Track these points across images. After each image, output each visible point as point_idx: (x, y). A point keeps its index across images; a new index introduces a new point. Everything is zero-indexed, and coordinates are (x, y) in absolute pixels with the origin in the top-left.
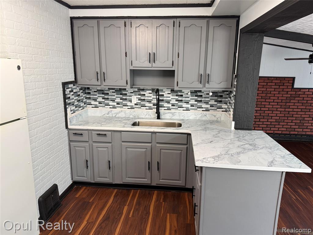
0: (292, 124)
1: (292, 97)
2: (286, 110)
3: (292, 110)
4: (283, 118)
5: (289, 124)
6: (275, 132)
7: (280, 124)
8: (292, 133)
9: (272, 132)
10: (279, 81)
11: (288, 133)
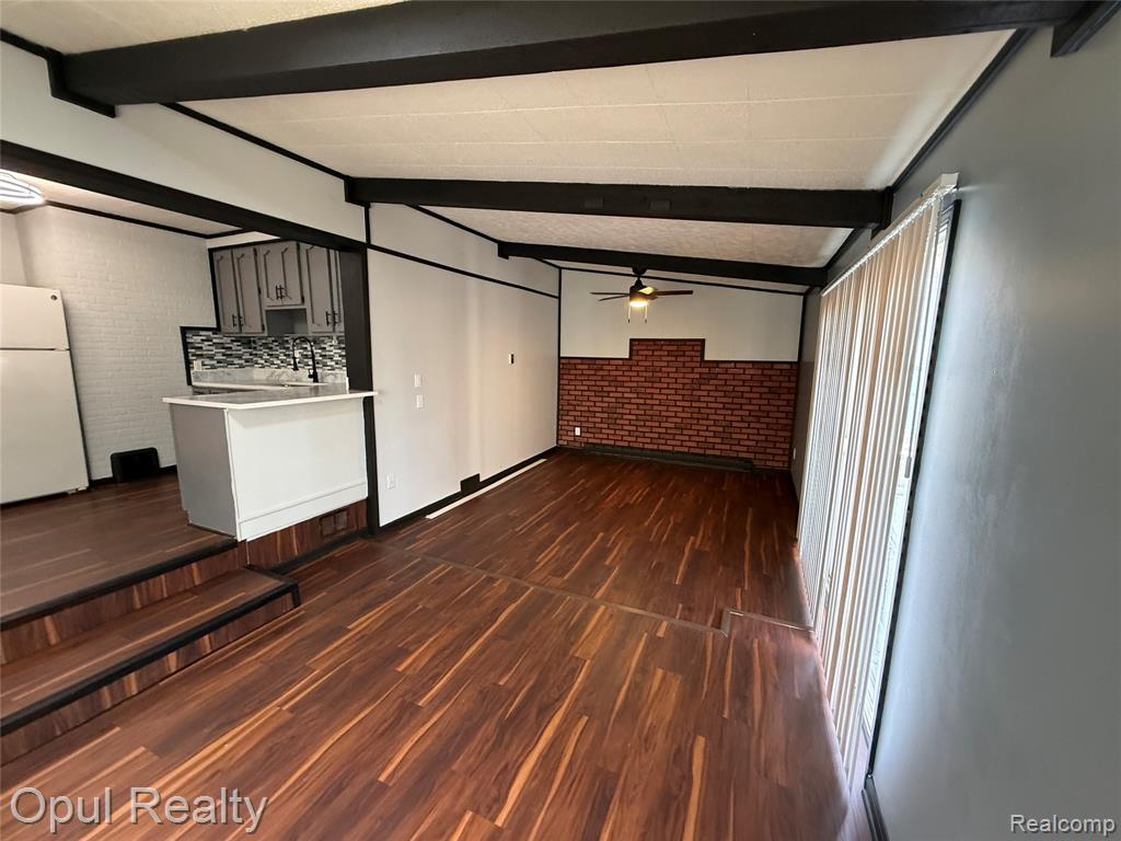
0: (707, 434)
1: (703, 379)
2: (694, 404)
3: (704, 405)
4: (689, 421)
5: (701, 433)
6: (676, 449)
7: (685, 432)
8: (708, 452)
9: (670, 448)
10: (675, 348)
11: (702, 452)
